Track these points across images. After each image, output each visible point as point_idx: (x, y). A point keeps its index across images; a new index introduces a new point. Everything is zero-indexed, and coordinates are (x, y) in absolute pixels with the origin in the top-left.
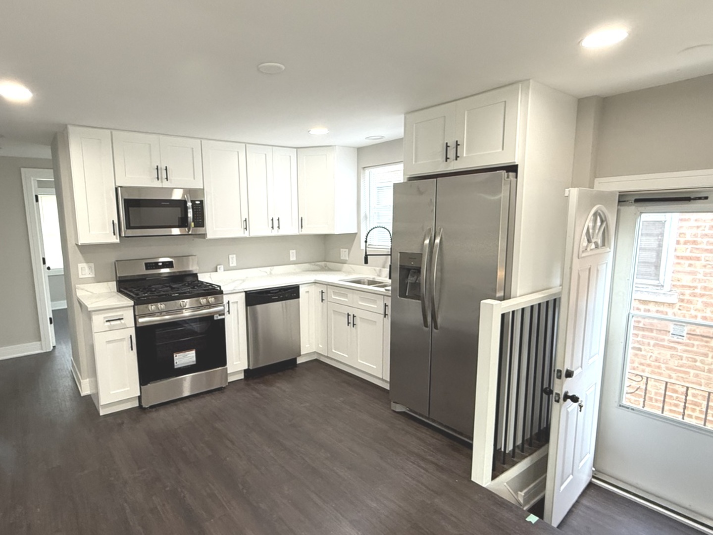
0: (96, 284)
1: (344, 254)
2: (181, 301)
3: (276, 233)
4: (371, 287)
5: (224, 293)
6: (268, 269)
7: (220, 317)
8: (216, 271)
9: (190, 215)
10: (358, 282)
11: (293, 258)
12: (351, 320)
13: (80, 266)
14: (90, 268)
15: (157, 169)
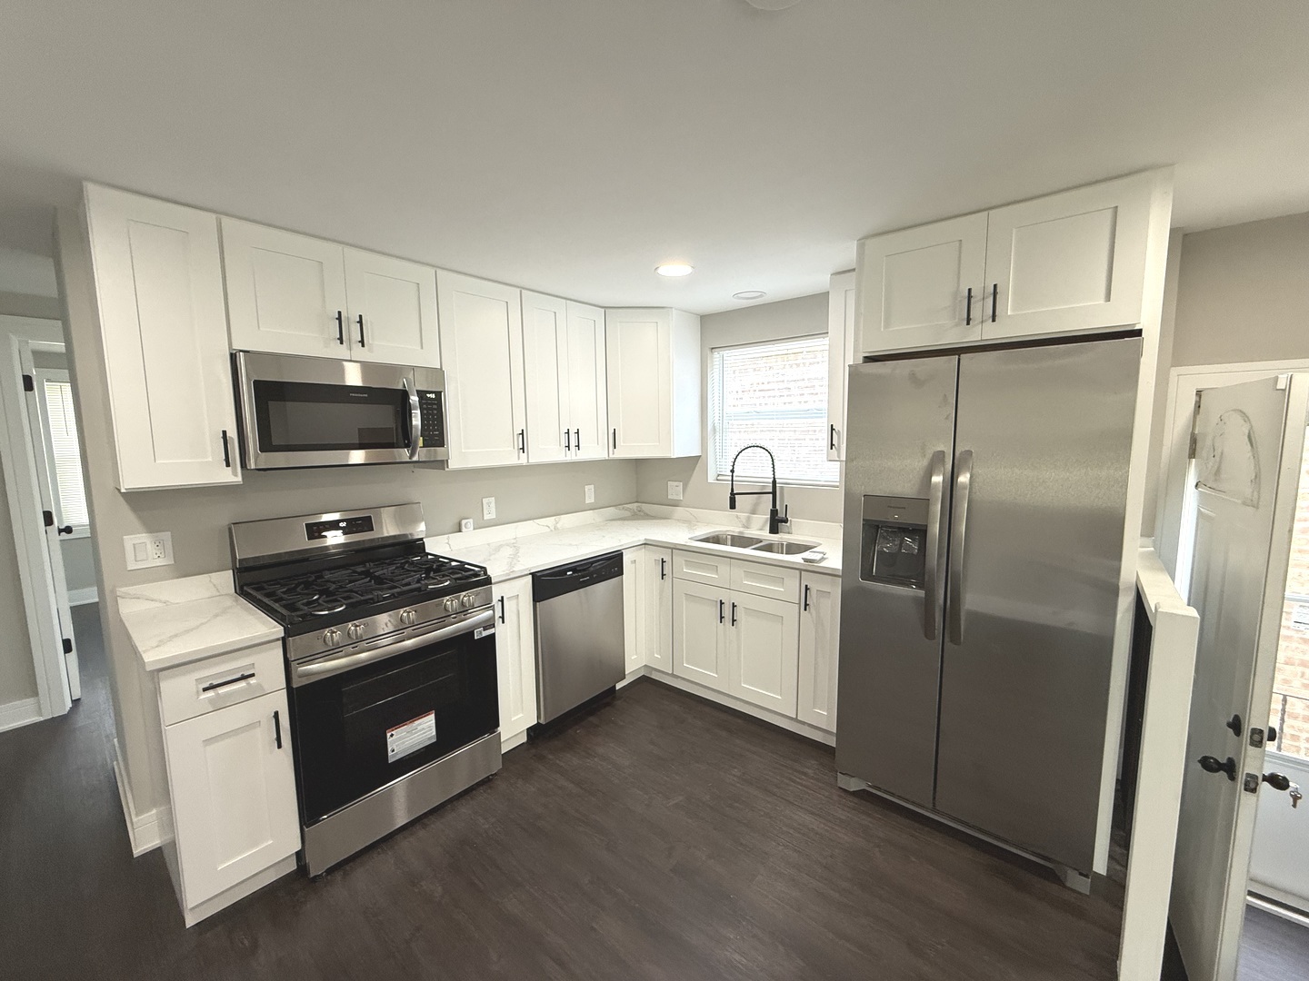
0: (175, 580)
1: (675, 490)
2: (402, 611)
3: (573, 456)
4: (748, 551)
5: (493, 581)
6: (550, 521)
7: (485, 633)
8: (460, 531)
9: (417, 421)
10: (716, 539)
11: (590, 499)
12: (727, 613)
13: (129, 541)
14: (159, 543)
15: (339, 319)
